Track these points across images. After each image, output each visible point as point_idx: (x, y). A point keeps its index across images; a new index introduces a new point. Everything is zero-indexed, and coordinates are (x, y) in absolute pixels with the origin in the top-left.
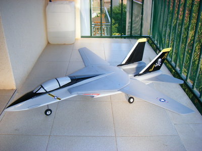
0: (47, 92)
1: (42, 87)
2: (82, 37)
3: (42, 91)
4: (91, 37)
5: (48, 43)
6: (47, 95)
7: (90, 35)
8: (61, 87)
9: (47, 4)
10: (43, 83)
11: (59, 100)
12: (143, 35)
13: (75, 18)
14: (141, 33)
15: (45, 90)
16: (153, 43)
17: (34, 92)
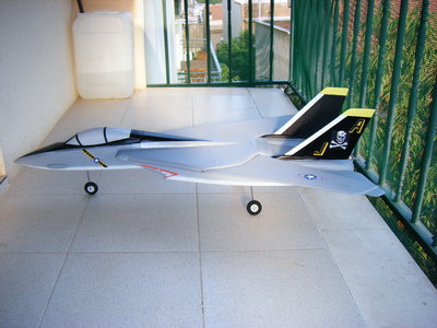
0: (81, 146)
1: (76, 136)
2: (148, 86)
4: (168, 85)
5: (79, 97)
6: (81, 151)
7: (165, 82)
8: (108, 144)
11: (103, 167)
12: (274, 80)
13: (133, 45)
14: (271, 75)
16: (295, 93)
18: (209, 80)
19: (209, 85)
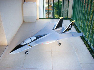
0: (27, 44)
1: (24, 42)
3: (24, 44)
4: (44, 18)
5: (24, 21)
6: (27, 45)
7: (43, 18)
8: (32, 41)
9: (23, 3)
10: (24, 40)
11: (32, 47)
15: (26, 43)
17: (21, 44)
18: (53, 17)
19: (53, 18)
